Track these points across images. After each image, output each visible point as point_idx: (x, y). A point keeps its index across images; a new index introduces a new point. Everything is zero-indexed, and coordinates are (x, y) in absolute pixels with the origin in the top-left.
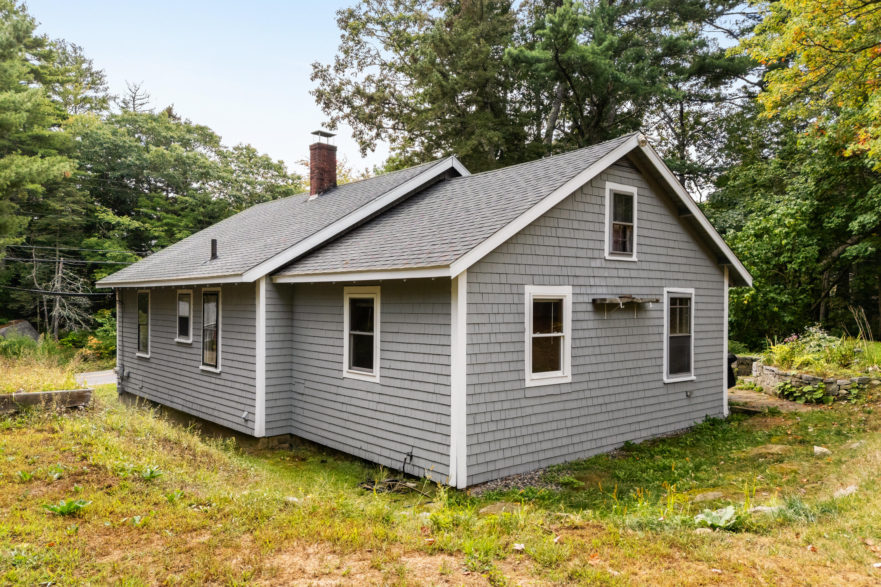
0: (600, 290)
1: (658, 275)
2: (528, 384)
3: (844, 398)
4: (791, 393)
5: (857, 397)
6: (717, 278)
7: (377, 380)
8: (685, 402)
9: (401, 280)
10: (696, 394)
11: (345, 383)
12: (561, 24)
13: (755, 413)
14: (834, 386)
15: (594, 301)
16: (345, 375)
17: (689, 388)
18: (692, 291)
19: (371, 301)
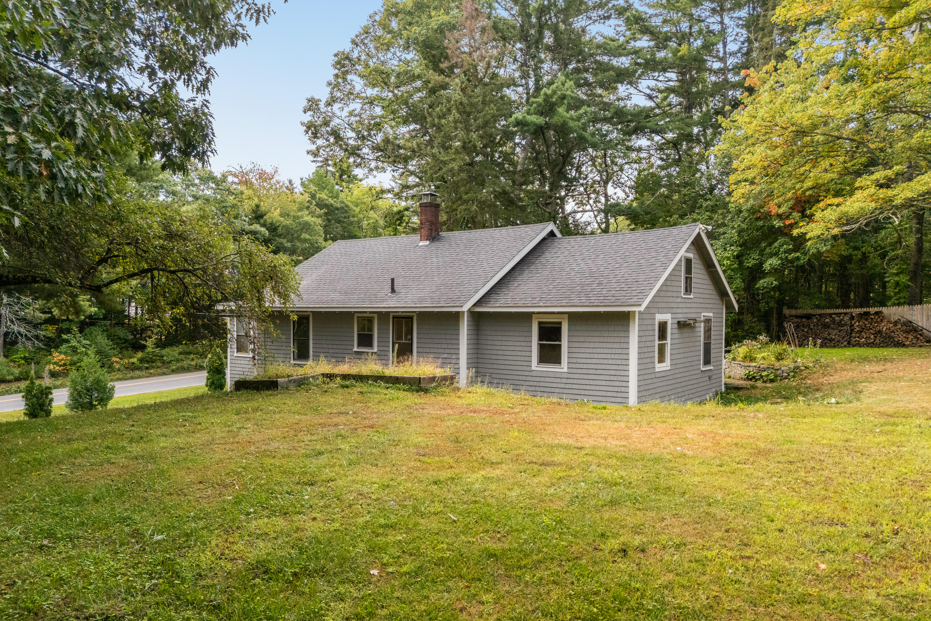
0: (680, 316)
1: (700, 306)
2: (657, 370)
3: (786, 378)
4: (754, 377)
5: (794, 377)
6: (720, 306)
7: (565, 370)
8: (708, 383)
9: (599, 312)
10: (714, 377)
11: (534, 374)
12: (552, 97)
13: (742, 388)
14: (780, 372)
15: (679, 322)
16: (533, 368)
17: (710, 374)
18: (711, 315)
19: (560, 323)
